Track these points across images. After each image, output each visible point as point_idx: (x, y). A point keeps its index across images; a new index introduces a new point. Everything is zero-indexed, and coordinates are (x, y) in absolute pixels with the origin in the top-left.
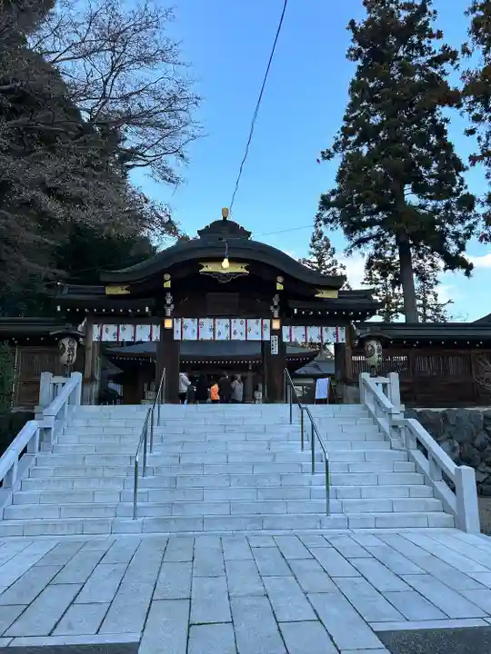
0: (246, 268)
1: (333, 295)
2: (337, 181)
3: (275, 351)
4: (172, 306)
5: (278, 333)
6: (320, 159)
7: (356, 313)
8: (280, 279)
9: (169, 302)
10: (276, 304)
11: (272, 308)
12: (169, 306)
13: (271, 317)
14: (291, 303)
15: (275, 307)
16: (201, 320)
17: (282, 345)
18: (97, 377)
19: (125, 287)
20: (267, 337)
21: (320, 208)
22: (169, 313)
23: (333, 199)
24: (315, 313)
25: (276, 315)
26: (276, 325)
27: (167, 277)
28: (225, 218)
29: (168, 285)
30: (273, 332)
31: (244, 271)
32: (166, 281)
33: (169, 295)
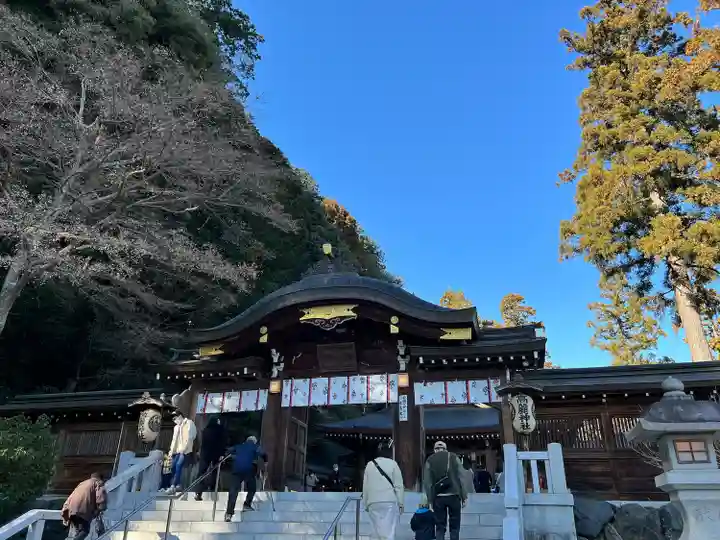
0: (354, 310)
1: (465, 334)
3: (404, 417)
4: (282, 365)
5: (407, 391)
8: (394, 320)
9: (276, 360)
10: (402, 351)
12: (278, 364)
13: (396, 370)
14: (416, 349)
15: (403, 357)
16: (314, 380)
17: (414, 410)
19: (218, 346)
20: (394, 398)
22: (275, 374)
24: (450, 361)
25: (403, 367)
26: (403, 380)
27: (264, 330)
29: (264, 339)
30: (401, 390)
31: (351, 313)
32: (262, 335)
33: (274, 351)
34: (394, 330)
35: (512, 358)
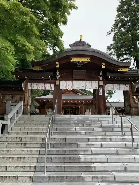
0: (90, 59)
1: (126, 70)
2: (113, 40)
3: (101, 94)
4: (59, 76)
5: (102, 86)
6: (107, 35)
7: (135, 78)
8: (104, 64)
9: (58, 74)
10: (101, 74)
11: (99, 77)
12: (58, 76)
13: (99, 80)
14: (108, 74)
15: (101, 76)
18: (30, 104)
19: (41, 67)
20: (97, 89)
21: (107, 50)
22: (58, 79)
23: (112, 47)
24: (118, 78)
26: (101, 83)
27: (57, 63)
28: (81, 39)
29: (58, 66)
30: (99, 86)
31: (88, 60)
32: (57, 65)
33: (58, 71)
34: (103, 67)
35: (136, 78)
